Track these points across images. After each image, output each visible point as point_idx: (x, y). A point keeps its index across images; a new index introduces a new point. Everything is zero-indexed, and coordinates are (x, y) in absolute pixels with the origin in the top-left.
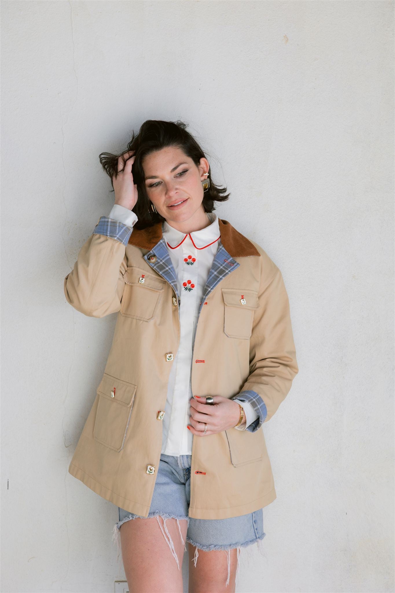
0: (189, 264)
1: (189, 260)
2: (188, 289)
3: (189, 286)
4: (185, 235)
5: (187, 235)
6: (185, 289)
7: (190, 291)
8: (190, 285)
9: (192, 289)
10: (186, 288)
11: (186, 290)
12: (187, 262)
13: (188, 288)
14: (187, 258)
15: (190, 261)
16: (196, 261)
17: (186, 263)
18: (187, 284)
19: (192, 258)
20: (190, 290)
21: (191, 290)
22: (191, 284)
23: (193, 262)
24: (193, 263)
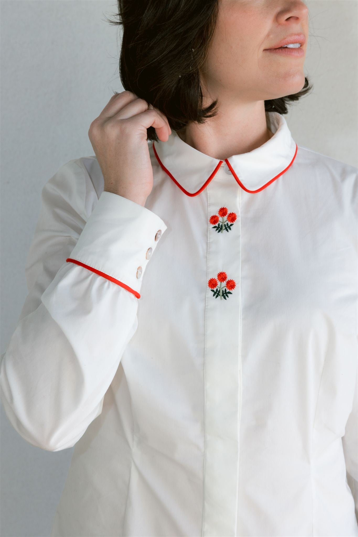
0: (221, 229)
1: (220, 219)
2: (221, 294)
3: (222, 286)
4: (218, 161)
5: (220, 163)
6: (214, 295)
7: (225, 298)
8: (224, 284)
9: (231, 293)
10: (215, 291)
11: (217, 296)
12: (217, 225)
13: (221, 292)
14: (217, 215)
15: (223, 220)
16: (239, 219)
17: (215, 227)
18: (219, 283)
19: (228, 214)
20: (225, 295)
21: (229, 295)
22: (227, 280)
23: (229, 224)
24: (231, 225)
